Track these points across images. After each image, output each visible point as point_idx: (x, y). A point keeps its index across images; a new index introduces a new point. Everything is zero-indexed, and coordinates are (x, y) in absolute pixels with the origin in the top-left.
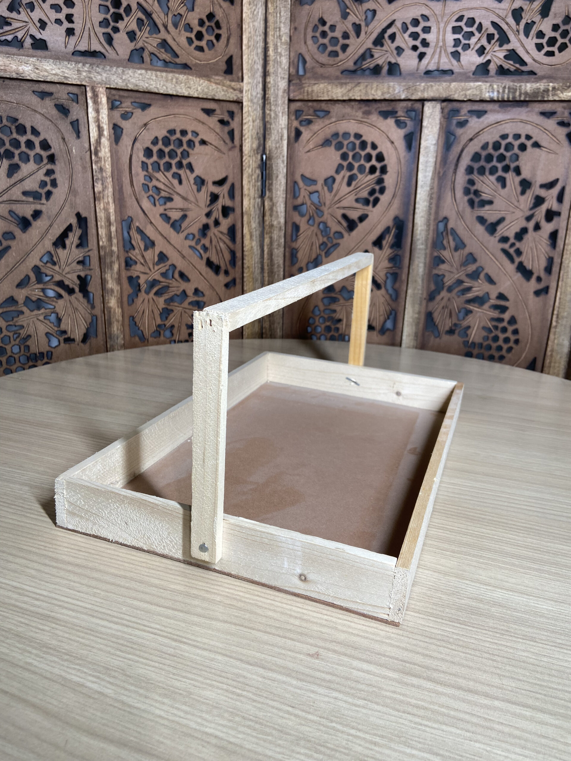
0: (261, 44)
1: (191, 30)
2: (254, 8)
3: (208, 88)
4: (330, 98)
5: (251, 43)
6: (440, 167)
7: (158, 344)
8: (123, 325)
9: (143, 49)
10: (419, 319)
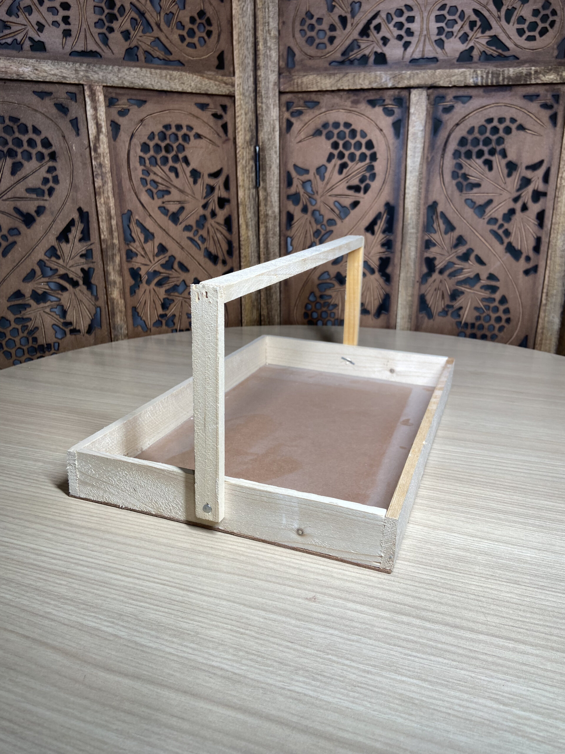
0: (251, 39)
1: (183, 27)
2: (243, 4)
3: (201, 83)
4: (319, 89)
5: (242, 38)
6: (428, 153)
7: (160, 333)
8: (126, 316)
9: (137, 47)
10: (412, 301)
